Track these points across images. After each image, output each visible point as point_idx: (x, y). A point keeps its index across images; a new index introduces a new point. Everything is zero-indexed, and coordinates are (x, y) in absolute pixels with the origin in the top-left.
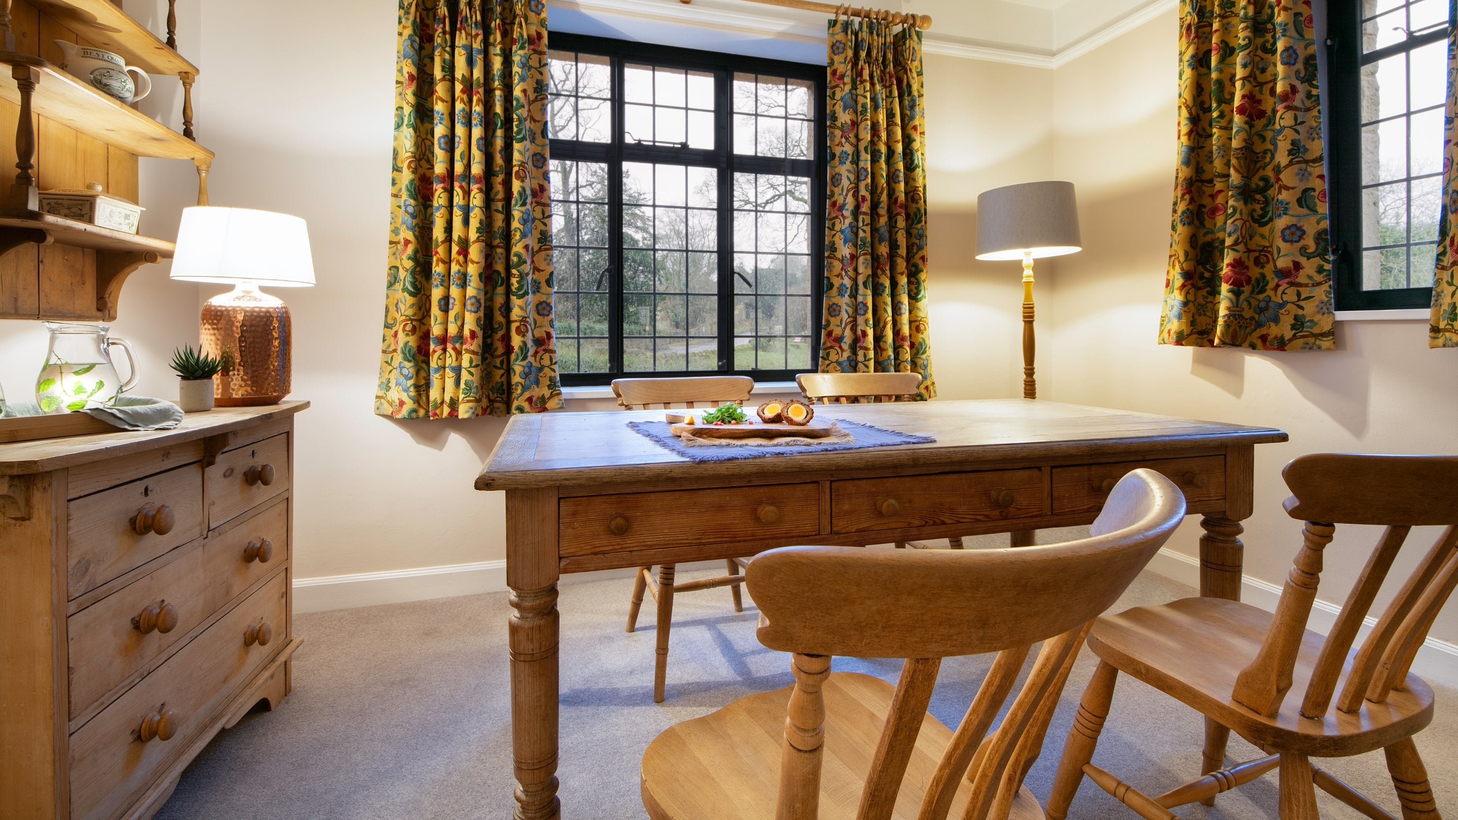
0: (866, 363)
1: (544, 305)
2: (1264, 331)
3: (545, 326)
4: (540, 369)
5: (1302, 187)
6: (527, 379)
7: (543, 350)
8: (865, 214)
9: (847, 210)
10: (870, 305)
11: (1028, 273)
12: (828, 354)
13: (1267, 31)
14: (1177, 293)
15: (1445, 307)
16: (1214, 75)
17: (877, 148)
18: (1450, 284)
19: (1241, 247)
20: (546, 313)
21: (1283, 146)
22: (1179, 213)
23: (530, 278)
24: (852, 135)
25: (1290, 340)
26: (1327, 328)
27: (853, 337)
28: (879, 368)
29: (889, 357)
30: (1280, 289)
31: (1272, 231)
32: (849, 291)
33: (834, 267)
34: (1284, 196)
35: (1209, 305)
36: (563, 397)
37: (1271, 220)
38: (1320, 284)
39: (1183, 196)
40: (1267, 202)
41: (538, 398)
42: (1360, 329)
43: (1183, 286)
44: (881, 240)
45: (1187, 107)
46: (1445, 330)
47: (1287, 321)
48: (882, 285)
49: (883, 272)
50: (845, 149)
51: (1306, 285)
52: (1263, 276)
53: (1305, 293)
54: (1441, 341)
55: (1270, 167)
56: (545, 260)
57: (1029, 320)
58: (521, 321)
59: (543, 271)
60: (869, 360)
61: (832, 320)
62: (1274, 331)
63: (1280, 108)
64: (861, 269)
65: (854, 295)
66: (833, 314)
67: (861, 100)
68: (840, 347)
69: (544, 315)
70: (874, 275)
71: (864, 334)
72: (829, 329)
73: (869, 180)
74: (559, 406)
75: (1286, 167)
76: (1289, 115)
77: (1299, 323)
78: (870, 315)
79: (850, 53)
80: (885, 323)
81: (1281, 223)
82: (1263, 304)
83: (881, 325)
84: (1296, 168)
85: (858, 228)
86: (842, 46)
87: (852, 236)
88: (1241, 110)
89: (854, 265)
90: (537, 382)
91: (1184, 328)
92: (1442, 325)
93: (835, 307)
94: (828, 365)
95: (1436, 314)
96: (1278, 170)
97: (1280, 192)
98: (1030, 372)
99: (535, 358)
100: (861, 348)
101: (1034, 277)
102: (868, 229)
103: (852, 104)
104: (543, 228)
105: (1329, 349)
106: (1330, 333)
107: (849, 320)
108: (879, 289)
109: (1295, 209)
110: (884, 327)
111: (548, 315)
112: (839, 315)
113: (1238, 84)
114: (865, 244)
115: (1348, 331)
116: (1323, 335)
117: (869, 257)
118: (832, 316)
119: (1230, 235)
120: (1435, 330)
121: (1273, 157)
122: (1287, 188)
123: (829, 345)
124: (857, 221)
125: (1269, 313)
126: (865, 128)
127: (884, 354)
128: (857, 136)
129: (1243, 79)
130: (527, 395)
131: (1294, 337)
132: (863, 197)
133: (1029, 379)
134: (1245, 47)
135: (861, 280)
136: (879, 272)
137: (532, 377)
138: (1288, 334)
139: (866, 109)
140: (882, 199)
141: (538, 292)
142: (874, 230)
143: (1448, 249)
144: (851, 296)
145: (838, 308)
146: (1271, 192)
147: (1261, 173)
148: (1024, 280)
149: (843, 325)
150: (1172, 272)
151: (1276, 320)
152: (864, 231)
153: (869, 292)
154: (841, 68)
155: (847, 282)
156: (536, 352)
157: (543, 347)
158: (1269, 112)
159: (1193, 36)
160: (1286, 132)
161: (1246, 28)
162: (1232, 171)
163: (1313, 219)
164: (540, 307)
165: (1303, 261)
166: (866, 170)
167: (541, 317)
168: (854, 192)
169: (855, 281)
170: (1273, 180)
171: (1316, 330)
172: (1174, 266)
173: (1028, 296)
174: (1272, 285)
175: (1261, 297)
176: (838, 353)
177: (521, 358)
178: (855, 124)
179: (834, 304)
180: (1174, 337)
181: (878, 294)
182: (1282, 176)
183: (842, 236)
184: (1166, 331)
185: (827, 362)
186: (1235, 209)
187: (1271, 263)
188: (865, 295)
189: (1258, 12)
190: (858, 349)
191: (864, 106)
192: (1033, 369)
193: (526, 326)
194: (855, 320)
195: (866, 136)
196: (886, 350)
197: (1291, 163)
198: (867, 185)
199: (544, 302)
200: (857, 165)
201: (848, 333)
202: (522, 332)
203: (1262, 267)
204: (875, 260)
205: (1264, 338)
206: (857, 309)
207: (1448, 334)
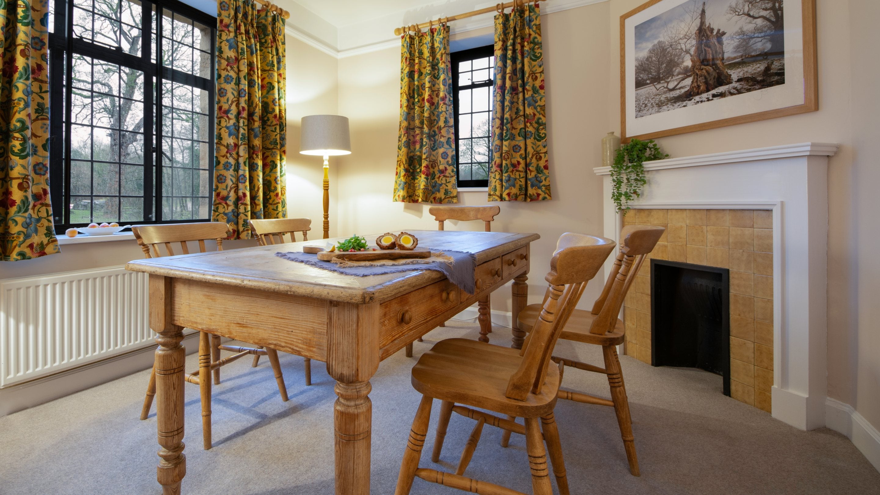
0: (246, 213)
1: (41, 166)
2: (434, 196)
3: (41, 183)
4: (39, 220)
5: (448, 136)
6: (29, 228)
7: (41, 204)
8: (244, 118)
9: (232, 114)
10: (248, 176)
11: (326, 163)
12: (217, 208)
13: (435, 69)
14: (402, 178)
15: (493, 187)
16: (416, 83)
17: (253, 78)
18: (494, 178)
19: (428, 159)
20: (42, 172)
21: (442, 119)
22: (403, 142)
23: (31, 142)
24: (235, 66)
25: (444, 199)
26: (455, 194)
27: (236, 197)
28: (255, 216)
29: (261, 209)
30: (441, 178)
31: (437, 153)
32: (233, 167)
33: (220, 150)
34: (442, 140)
35: (412, 184)
36: (59, 243)
37: (437, 149)
38: (453, 176)
39: (405, 134)
40: (435, 141)
41: (38, 245)
42: (465, 194)
43: (405, 175)
44: (256, 136)
45: (406, 94)
46: (493, 195)
47: (442, 191)
48: (257, 164)
49: (257, 156)
50: (230, 74)
51: (448, 177)
52: (434, 172)
53: (448, 180)
54: (491, 199)
55: (436, 127)
56: (42, 128)
57: (326, 189)
58: (23, 178)
59: (39, 137)
60: (248, 212)
61: (220, 185)
62: (438, 195)
63: (441, 103)
64: (242, 153)
65: (237, 169)
66: (220, 181)
67: (240, 45)
68: (226, 203)
69: (40, 175)
70: (250, 158)
71: (245, 195)
72: (218, 191)
73: (247, 98)
74: (56, 251)
75: (443, 128)
76: (444, 106)
77: (446, 193)
78: (247, 183)
79: (232, 13)
80: (259, 188)
81: (441, 151)
82: (434, 184)
83: (256, 189)
84: (446, 128)
85: (239, 127)
86: (226, 6)
87: (236, 132)
88: (428, 101)
89: (237, 150)
90: (36, 231)
91: (405, 194)
92: (492, 193)
93: (221, 177)
94: (218, 215)
95: (489, 189)
96: (440, 128)
97: (441, 138)
98: (326, 217)
99: (34, 211)
100: (242, 204)
101: (329, 165)
102: (246, 128)
103: (234, 46)
104: (40, 101)
105: (456, 203)
106: (456, 197)
107: (233, 186)
108: (254, 167)
109: (446, 146)
110: (258, 190)
111: (44, 175)
112: (224, 182)
113: (427, 89)
114: (245, 138)
115: (461, 195)
116: (454, 197)
117: (247, 146)
118: (219, 183)
119: (425, 154)
120: (490, 195)
121: (437, 122)
122: (444, 137)
123: (218, 202)
124: (238, 122)
125: (436, 188)
126: (244, 64)
127: (258, 207)
128: (238, 67)
129: (429, 87)
130: (29, 242)
131: (445, 198)
132: (243, 108)
133: (326, 220)
134: (429, 74)
135: (241, 160)
136: (255, 156)
137: (32, 227)
138: (443, 197)
139: (244, 52)
140: (256, 111)
141: (35, 154)
142: (250, 129)
143: (494, 166)
144: (234, 170)
145: (224, 178)
146: (437, 137)
147: (433, 129)
148: (324, 167)
149: (228, 189)
150: (399, 169)
151: (439, 191)
152: (244, 129)
153: (247, 168)
154: (226, 21)
155: (232, 161)
156: (34, 206)
157: (40, 202)
158: (436, 104)
159: (408, 63)
160: (444, 113)
161: (430, 66)
162: (425, 126)
163: (451, 150)
164: (37, 167)
165: (447, 167)
166: (245, 91)
167: (38, 176)
168: (237, 104)
169: (237, 160)
170: (437, 132)
171: (452, 195)
172: (400, 166)
173: (326, 176)
174: (437, 176)
175: (433, 181)
176: (224, 207)
177: (23, 210)
178: (237, 60)
179: (220, 175)
180: (401, 198)
181: (254, 170)
182: (442, 131)
183: (227, 131)
184: (397, 195)
185: (217, 213)
186: (426, 143)
187: (437, 167)
188: (244, 170)
189: (433, 60)
190: (240, 205)
191: (242, 49)
192: (328, 215)
193: (28, 183)
194: (237, 186)
195: (245, 69)
196: (259, 205)
197: (445, 127)
198: (245, 100)
199: (41, 163)
200: (239, 86)
201: (232, 194)
202: (24, 188)
203: (434, 169)
204: (251, 150)
205: (434, 198)
206: (239, 179)
207: (494, 197)
